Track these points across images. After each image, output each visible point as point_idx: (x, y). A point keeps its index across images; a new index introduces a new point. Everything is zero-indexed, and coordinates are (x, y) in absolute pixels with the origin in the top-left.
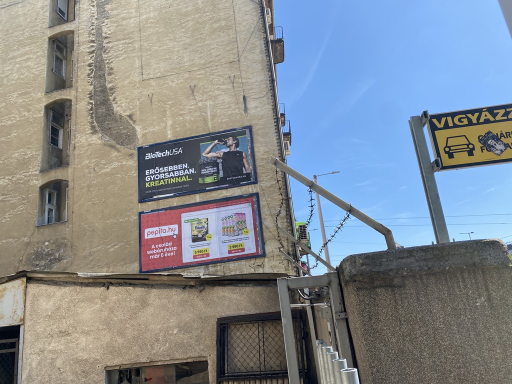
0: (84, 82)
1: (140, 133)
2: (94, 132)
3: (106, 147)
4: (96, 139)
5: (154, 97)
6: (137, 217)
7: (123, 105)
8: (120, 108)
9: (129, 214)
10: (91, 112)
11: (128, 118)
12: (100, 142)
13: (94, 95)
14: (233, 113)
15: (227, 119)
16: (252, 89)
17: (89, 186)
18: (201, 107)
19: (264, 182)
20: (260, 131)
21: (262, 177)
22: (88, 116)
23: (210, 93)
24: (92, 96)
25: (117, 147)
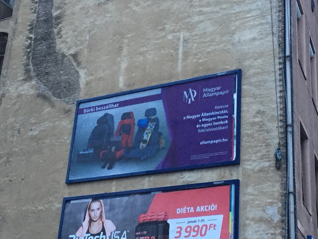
0: (26, 8)
1: (83, 80)
2: (28, 79)
3: (38, 100)
4: (28, 89)
6: (60, 206)
7: (69, 40)
8: (65, 44)
9: (51, 199)
10: (29, 50)
11: (71, 58)
12: (32, 92)
13: (36, 26)
14: (216, 49)
15: (206, 59)
16: (250, 11)
17: (9, 155)
18: (171, 40)
19: (250, 163)
20: (255, 78)
21: (249, 153)
22: (24, 56)
23: (187, 20)
24: (32, 29)
25: (53, 100)
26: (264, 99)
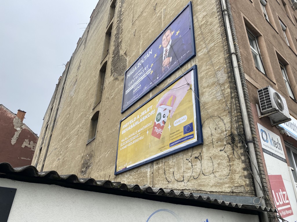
0: (112, 47)
1: (128, 61)
2: (112, 74)
3: (114, 81)
4: (112, 78)
5: (136, 31)
7: (124, 48)
8: (122, 51)
10: (112, 62)
11: (124, 55)
15: (174, 12)
18: (158, 16)
21: (201, 45)
22: (111, 66)
24: (114, 53)
25: (118, 78)
26: (206, 8)
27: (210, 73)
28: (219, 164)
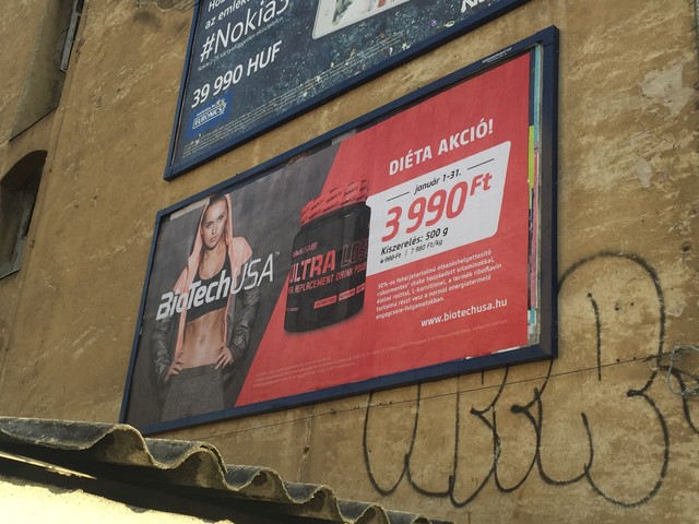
3: (135, 26)
4: (121, 12)
9: (139, 223)
25: (158, 15)
27: (615, 73)
28: (616, 446)
